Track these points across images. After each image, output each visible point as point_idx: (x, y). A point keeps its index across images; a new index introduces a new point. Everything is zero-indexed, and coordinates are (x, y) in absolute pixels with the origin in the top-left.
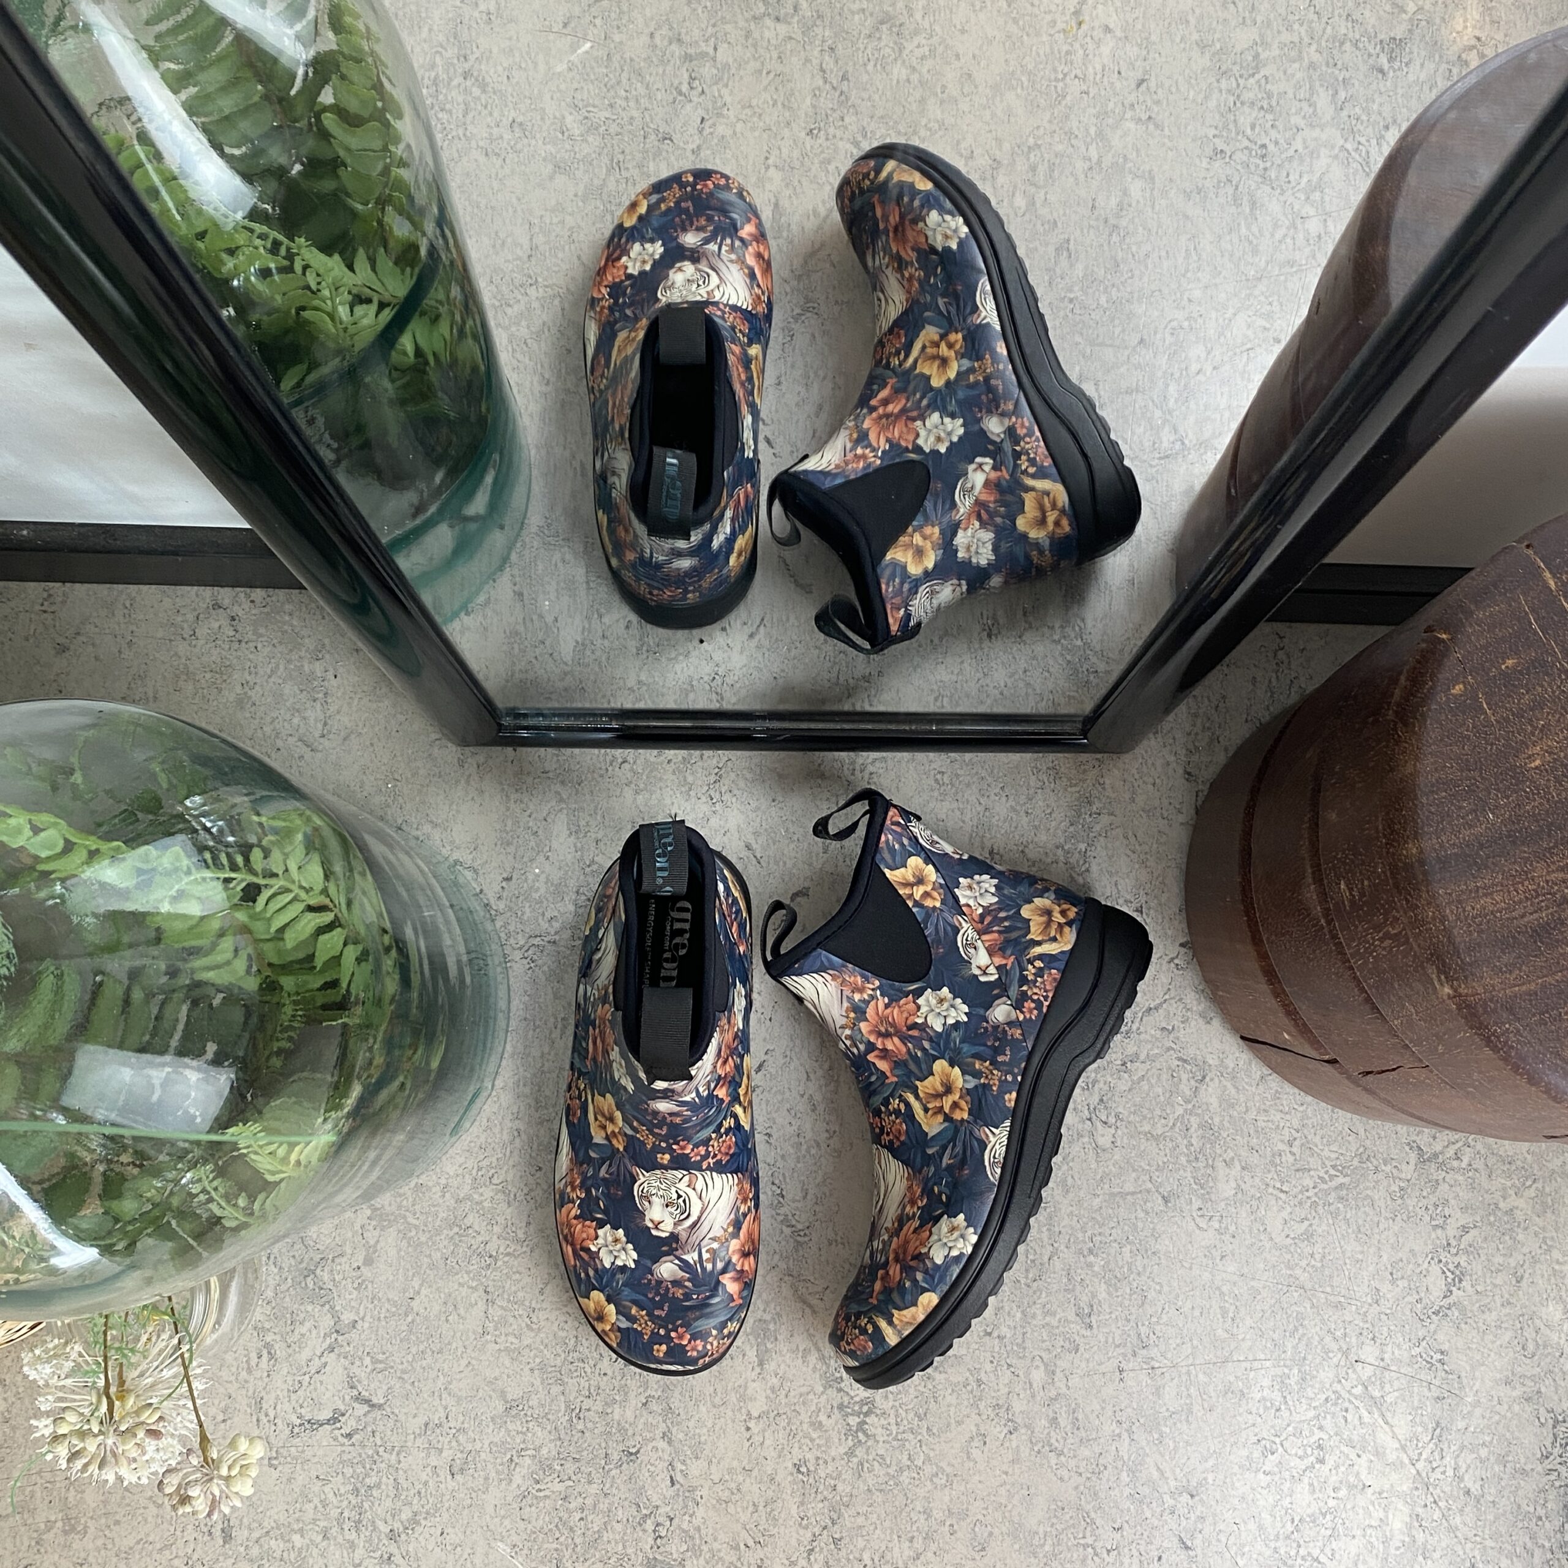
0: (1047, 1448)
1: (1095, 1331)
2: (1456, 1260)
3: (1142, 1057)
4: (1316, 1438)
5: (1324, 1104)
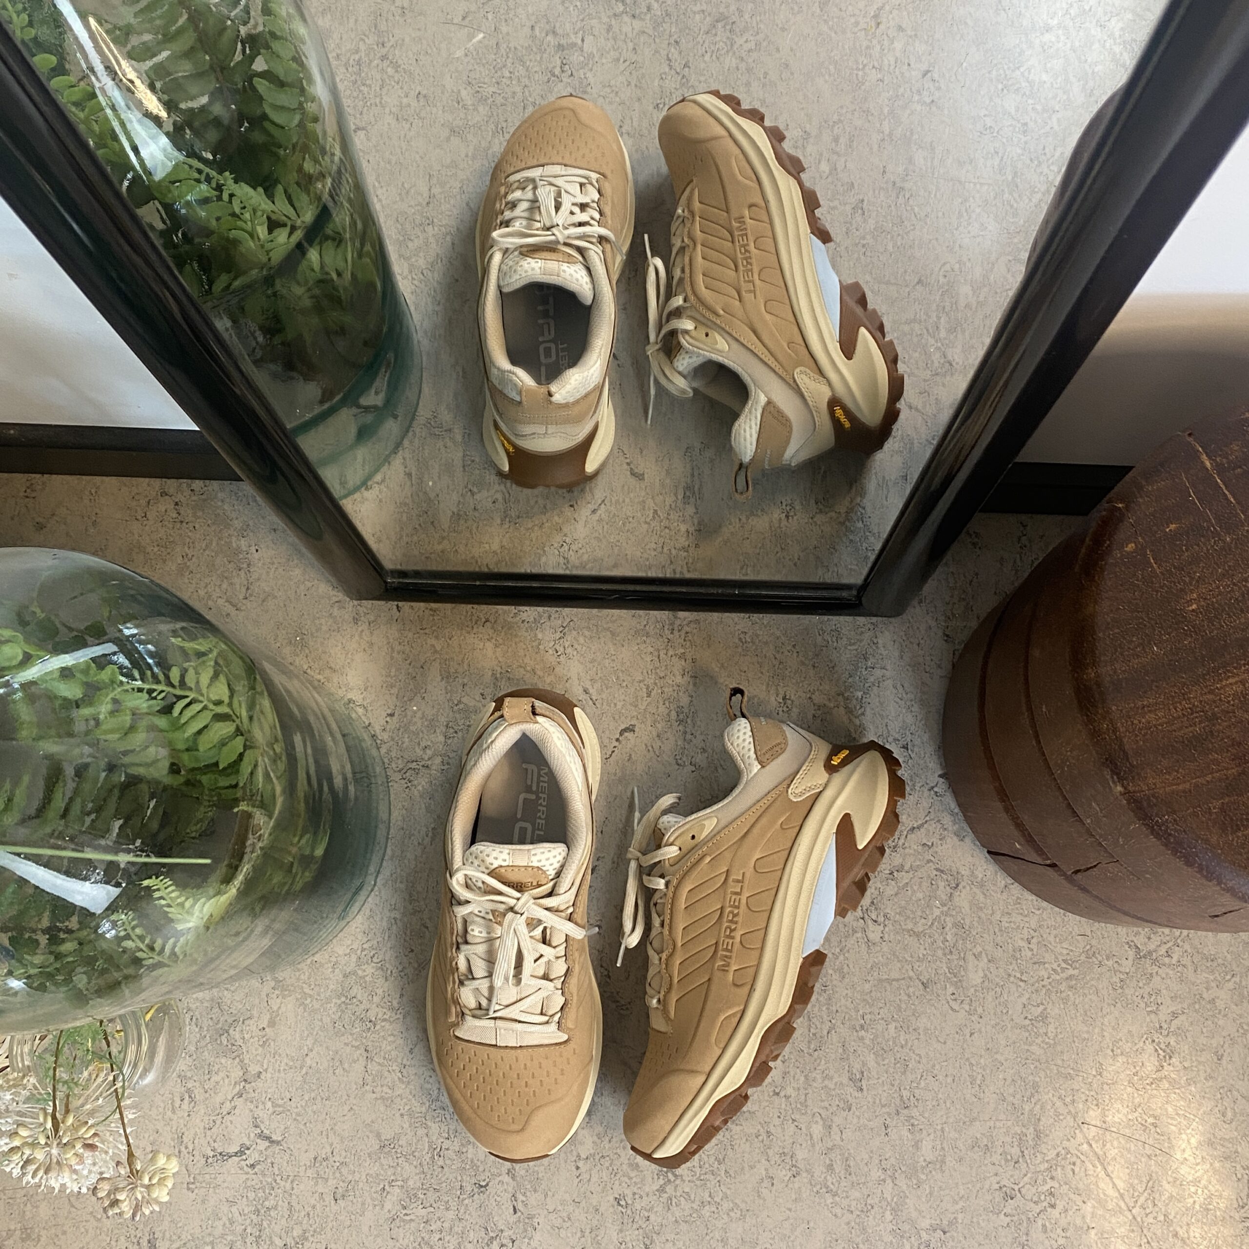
0: (824, 1190)
1: (865, 1092)
2: (1167, 1040)
3: (907, 868)
4: (1047, 1187)
5: (1057, 909)
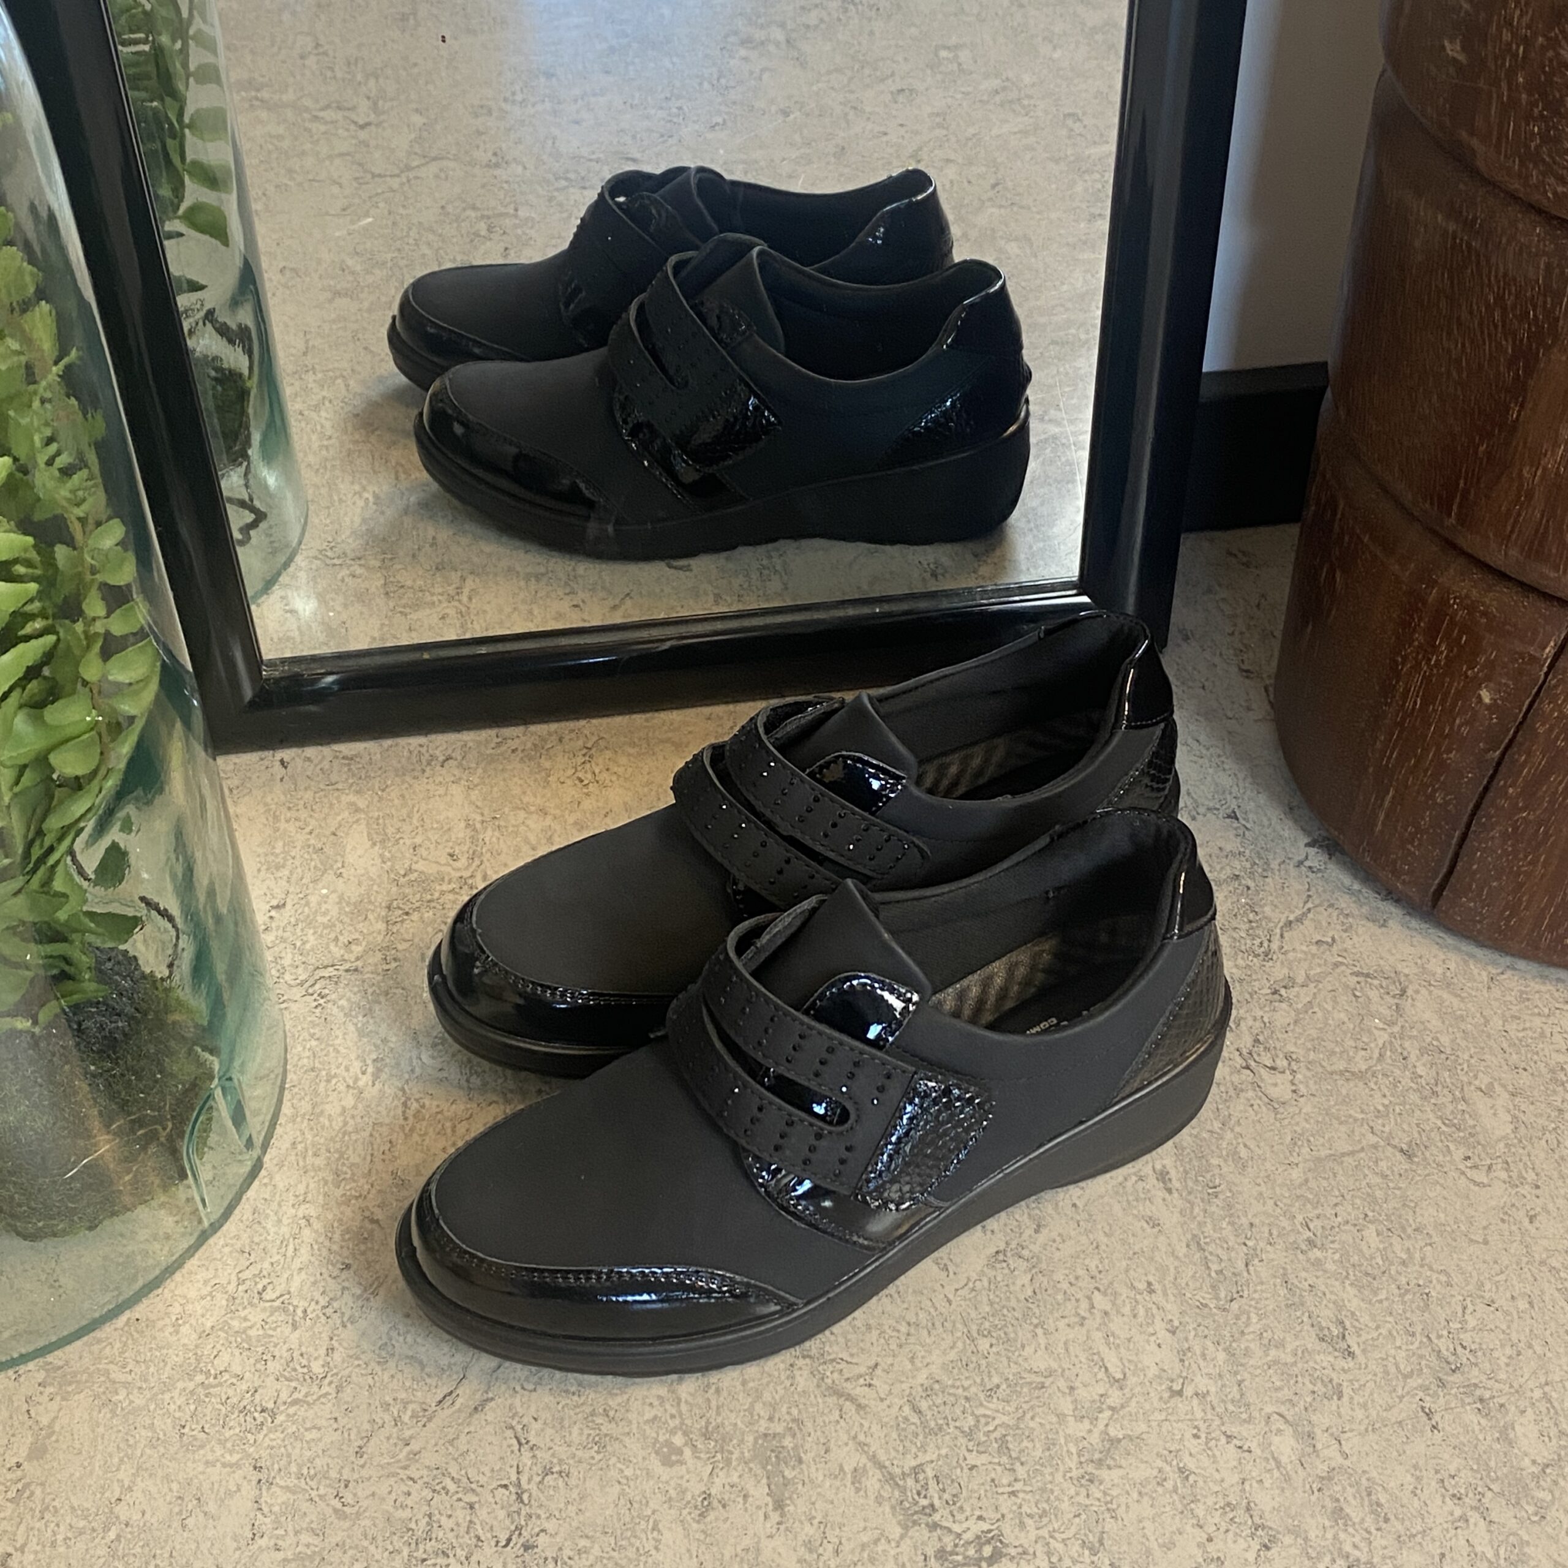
1: (1361, 1358)
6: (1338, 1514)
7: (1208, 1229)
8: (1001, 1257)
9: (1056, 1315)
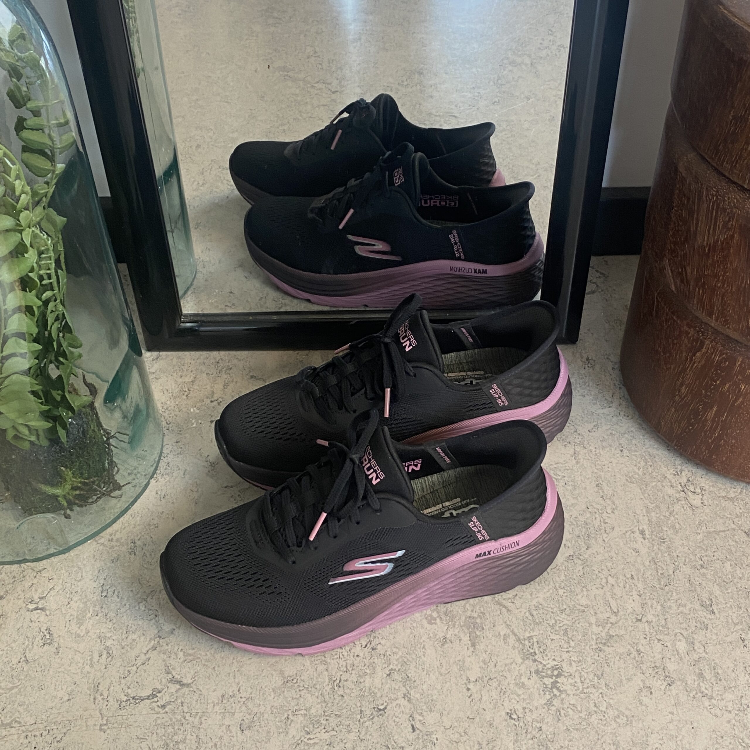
1: (717, 614)
6: (701, 675)
7: (659, 556)
8: (571, 558)
9: (592, 584)
